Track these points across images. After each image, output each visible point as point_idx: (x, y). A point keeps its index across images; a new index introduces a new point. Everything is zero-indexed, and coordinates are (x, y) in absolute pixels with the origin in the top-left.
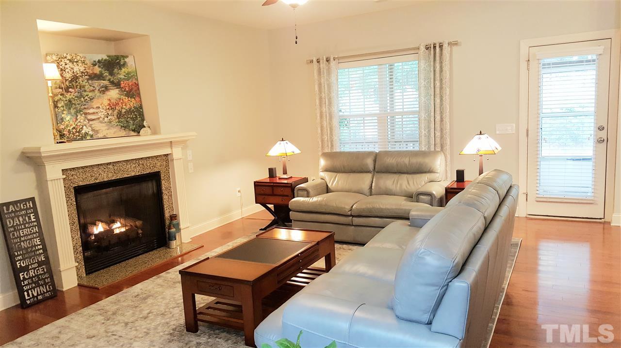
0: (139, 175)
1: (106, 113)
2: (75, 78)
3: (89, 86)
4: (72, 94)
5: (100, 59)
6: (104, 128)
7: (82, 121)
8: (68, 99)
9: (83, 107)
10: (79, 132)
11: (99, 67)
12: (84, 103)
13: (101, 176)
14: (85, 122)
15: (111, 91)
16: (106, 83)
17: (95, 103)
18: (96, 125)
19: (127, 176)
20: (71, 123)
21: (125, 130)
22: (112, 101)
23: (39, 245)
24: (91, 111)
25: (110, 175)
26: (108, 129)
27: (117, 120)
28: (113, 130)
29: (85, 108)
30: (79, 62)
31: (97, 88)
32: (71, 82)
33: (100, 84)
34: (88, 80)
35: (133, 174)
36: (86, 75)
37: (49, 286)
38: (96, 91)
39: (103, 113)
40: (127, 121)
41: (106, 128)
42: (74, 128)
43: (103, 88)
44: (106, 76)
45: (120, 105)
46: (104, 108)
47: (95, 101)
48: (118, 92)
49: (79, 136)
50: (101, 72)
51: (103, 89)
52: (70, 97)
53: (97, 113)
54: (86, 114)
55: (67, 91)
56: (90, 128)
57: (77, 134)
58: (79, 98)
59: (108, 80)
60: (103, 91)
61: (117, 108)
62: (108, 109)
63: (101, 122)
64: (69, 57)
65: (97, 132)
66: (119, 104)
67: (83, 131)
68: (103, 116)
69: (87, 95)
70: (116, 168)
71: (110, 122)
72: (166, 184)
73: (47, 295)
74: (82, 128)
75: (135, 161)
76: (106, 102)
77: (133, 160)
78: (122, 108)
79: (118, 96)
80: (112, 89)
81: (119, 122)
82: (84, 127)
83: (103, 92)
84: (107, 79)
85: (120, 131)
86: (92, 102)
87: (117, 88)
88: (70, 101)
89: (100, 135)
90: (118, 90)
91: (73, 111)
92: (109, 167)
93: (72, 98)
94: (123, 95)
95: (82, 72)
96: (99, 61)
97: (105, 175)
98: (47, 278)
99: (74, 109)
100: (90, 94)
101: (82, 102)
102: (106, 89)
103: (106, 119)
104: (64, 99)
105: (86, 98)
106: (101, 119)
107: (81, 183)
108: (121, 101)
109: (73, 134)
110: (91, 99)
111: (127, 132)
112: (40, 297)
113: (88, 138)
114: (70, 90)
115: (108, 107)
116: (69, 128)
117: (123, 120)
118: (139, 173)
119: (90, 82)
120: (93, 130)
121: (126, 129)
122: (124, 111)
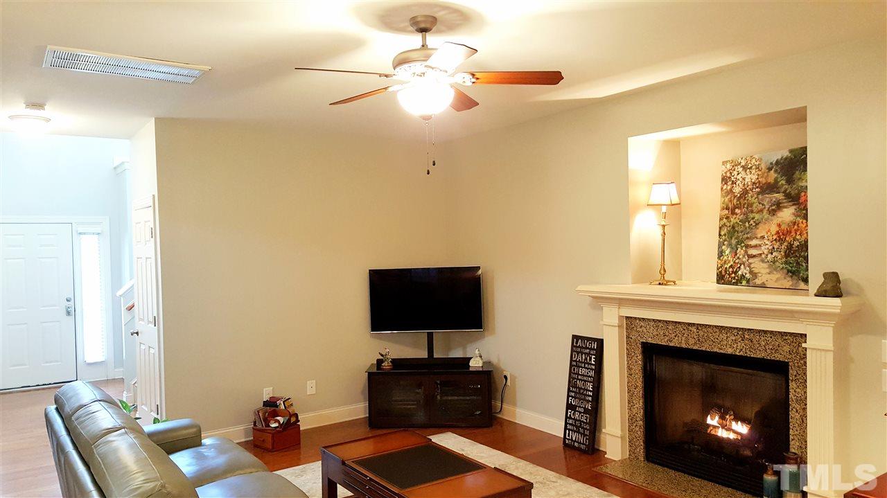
0: (741, 356)
1: (771, 248)
2: (745, 192)
3: (757, 204)
4: (738, 216)
5: (780, 157)
6: (764, 271)
7: (741, 257)
8: (732, 223)
9: (746, 236)
10: (736, 273)
11: (776, 171)
12: (748, 230)
13: (677, 338)
14: (744, 260)
15: (785, 209)
16: (780, 196)
17: (761, 231)
18: (757, 265)
19: (718, 351)
20: (729, 258)
21: (792, 277)
22: (783, 227)
23: (591, 391)
24: (754, 242)
25: (691, 341)
26: (769, 274)
27: (784, 260)
28: (776, 275)
29: (747, 238)
30: (754, 167)
31: (767, 207)
32: (739, 199)
33: (772, 200)
34: (758, 194)
35: (730, 351)
36: (757, 187)
37: (586, 439)
38: (765, 211)
39: (767, 246)
40: (798, 263)
41: (768, 271)
42: (731, 266)
43: (774, 205)
44: (783, 185)
45: (793, 234)
46: (770, 238)
47: (761, 226)
48: (793, 211)
49: (734, 278)
50: (776, 179)
51: (774, 207)
52: (735, 221)
53: (760, 246)
54: (747, 246)
55: (733, 213)
56: (748, 268)
57: (733, 275)
58: (743, 221)
59: (783, 192)
60: (773, 210)
61: (787, 239)
62: (776, 240)
63: (763, 261)
64: (743, 164)
65: (755, 275)
66: (791, 232)
67: (740, 273)
68: (766, 252)
69: (753, 218)
70: (701, 333)
71: (774, 262)
72: (798, 390)
73: (583, 447)
74: (739, 268)
75: (736, 331)
76: (774, 229)
77: (734, 328)
78: (794, 240)
79: (792, 218)
80: (785, 207)
81: (786, 263)
82: (742, 267)
83: (773, 212)
84: (783, 190)
85: (785, 278)
86: (758, 229)
87: (793, 205)
88: (733, 227)
89: (758, 282)
90: (794, 207)
91: (734, 242)
92: (690, 328)
93: (736, 222)
94: (799, 216)
95: (754, 183)
96: (777, 163)
97: (683, 338)
98: (587, 430)
99: (736, 238)
100: (757, 216)
101: (746, 228)
102: (779, 206)
103: (769, 256)
104: (728, 224)
105: (752, 222)
106: (763, 256)
107: (650, 339)
108: (796, 227)
109: (729, 274)
110: (757, 224)
111: (795, 282)
112: (576, 444)
113: (744, 283)
114: (737, 210)
115: (775, 237)
116: (726, 266)
117: (792, 260)
118: (741, 353)
119: (760, 197)
120: (751, 272)
121: (794, 277)
122: (796, 243)
